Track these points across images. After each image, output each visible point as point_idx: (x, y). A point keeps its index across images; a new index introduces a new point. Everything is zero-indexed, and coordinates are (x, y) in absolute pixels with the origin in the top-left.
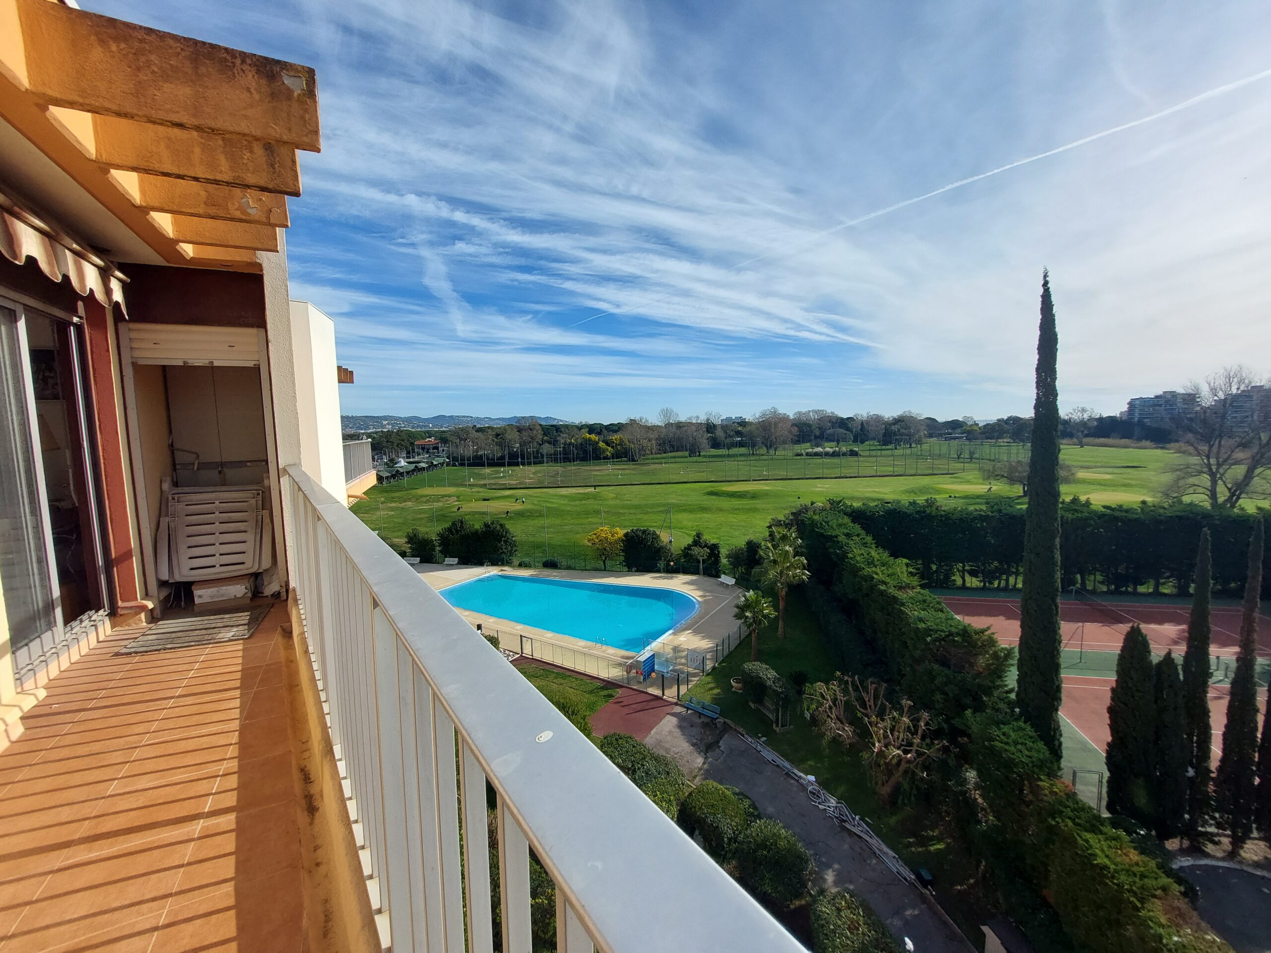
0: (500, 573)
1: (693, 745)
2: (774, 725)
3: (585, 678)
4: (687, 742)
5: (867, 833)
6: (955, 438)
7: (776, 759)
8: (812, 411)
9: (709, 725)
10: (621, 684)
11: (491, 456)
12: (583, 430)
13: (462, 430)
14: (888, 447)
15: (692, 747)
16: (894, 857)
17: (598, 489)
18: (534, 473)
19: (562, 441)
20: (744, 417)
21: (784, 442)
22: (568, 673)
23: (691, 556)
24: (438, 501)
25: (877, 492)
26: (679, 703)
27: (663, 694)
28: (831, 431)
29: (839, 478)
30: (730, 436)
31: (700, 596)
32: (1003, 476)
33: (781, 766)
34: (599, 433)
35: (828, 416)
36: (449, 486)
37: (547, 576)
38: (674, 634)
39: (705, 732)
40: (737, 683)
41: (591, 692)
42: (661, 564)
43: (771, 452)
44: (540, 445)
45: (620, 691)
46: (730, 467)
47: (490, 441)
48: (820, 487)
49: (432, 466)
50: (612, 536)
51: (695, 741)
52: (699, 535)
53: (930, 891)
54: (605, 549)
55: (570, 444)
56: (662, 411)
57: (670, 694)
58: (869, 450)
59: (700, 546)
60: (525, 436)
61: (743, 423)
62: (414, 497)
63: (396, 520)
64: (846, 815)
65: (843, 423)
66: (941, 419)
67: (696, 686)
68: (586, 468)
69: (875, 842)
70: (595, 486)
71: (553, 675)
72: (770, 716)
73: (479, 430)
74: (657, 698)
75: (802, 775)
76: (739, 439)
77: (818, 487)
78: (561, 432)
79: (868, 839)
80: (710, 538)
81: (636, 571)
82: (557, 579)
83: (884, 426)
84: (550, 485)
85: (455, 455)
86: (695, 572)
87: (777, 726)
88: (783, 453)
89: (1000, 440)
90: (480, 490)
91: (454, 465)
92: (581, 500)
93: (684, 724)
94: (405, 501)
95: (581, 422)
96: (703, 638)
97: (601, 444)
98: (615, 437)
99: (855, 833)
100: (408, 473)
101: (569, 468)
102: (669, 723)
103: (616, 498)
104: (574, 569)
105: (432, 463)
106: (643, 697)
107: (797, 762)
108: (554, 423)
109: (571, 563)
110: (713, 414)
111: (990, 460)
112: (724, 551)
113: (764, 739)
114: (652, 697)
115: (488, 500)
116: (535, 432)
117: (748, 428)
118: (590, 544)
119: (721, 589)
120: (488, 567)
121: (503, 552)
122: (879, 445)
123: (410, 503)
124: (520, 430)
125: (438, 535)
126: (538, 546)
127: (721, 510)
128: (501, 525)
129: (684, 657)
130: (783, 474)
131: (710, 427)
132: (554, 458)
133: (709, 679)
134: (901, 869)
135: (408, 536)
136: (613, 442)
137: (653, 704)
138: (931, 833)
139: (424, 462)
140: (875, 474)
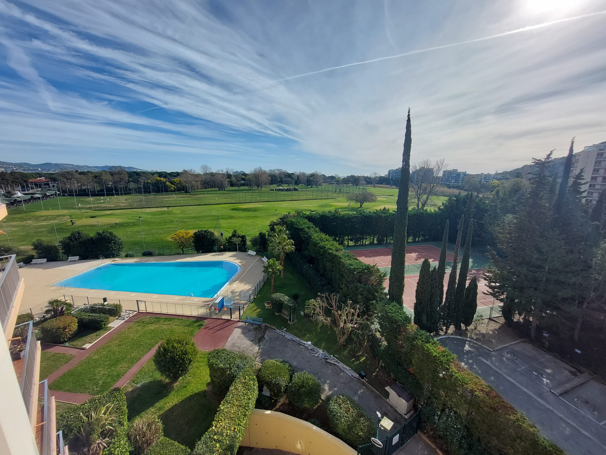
0: (113, 263)
1: (252, 341)
2: (289, 321)
3: (183, 318)
4: (249, 340)
5: (337, 362)
6: (332, 184)
7: (292, 338)
8: (277, 169)
9: (258, 328)
10: (206, 317)
11: (92, 190)
12: (155, 175)
13: (68, 173)
14: (308, 187)
15: (251, 343)
16: (350, 369)
17: (170, 208)
18: (125, 200)
19: (142, 181)
21: (266, 184)
22: (172, 317)
23: (232, 242)
24: (54, 219)
25: (308, 207)
26: (240, 320)
27: (231, 318)
28: (285, 179)
29: (291, 201)
30: (239, 181)
31: (239, 263)
32: (354, 199)
33: (295, 340)
34: (165, 177)
35: (283, 172)
36: (61, 209)
37: (147, 261)
38: (230, 284)
39: (256, 332)
40: (268, 304)
41: (189, 326)
42: (216, 248)
43: (259, 189)
44: (127, 183)
45: (206, 321)
46: (241, 196)
47: (90, 180)
48: (284, 205)
49: (45, 196)
50: (187, 235)
51: (252, 338)
52: (235, 231)
53: (365, 379)
54: (182, 242)
55: (148, 183)
56: (202, 166)
57: (235, 316)
58: (302, 188)
59: (236, 237)
60: (117, 178)
61: (245, 174)
62: (33, 217)
63: (20, 234)
64: (327, 356)
65: (290, 176)
66: (327, 175)
67: (247, 310)
68: (160, 197)
69: (341, 365)
70: (168, 207)
71: (163, 320)
72: (287, 317)
73: (81, 173)
74: (228, 320)
75: (305, 342)
76: (243, 182)
77: (283, 205)
78: (140, 175)
79: (338, 364)
80: (240, 232)
81: (202, 253)
82: (154, 262)
84: (138, 207)
85: (64, 189)
86: (235, 250)
87: (290, 321)
88: (265, 189)
89: (348, 185)
90: (88, 211)
91: (64, 195)
92: (159, 215)
93: (245, 331)
94: (25, 220)
95: (152, 171)
96: (246, 284)
97: (168, 183)
98: (176, 180)
99: (332, 363)
100: (25, 201)
101: (149, 197)
102: (237, 333)
103: (182, 213)
104: (163, 255)
105: (46, 194)
106: (219, 322)
107: (302, 337)
108: (134, 171)
109: (161, 251)
110: (230, 169)
111: (346, 193)
112: (248, 239)
113: (285, 329)
114: (225, 321)
115: (94, 217)
116: (123, 176)
117: (248, 177)
118: (173, 241)
119: (249, 257)
120: (103, 260)
121: (114, 250)
122: (305, 186)
123: (30, 221)
124: (112, 174)
125: (60, 242)
126: (136, 244)
127: (240, 218)
128: (111, 233)
129: (238, 295)
130: (267, 199)
131: (229, 176)
132: (139, 191)
133: (253, 305)
134: (353, 374)
135: (33, 244)
136: (175, 182)
137: (227, 324)
138: (359, 354)
139: (39, 194)
140: (305, 199)
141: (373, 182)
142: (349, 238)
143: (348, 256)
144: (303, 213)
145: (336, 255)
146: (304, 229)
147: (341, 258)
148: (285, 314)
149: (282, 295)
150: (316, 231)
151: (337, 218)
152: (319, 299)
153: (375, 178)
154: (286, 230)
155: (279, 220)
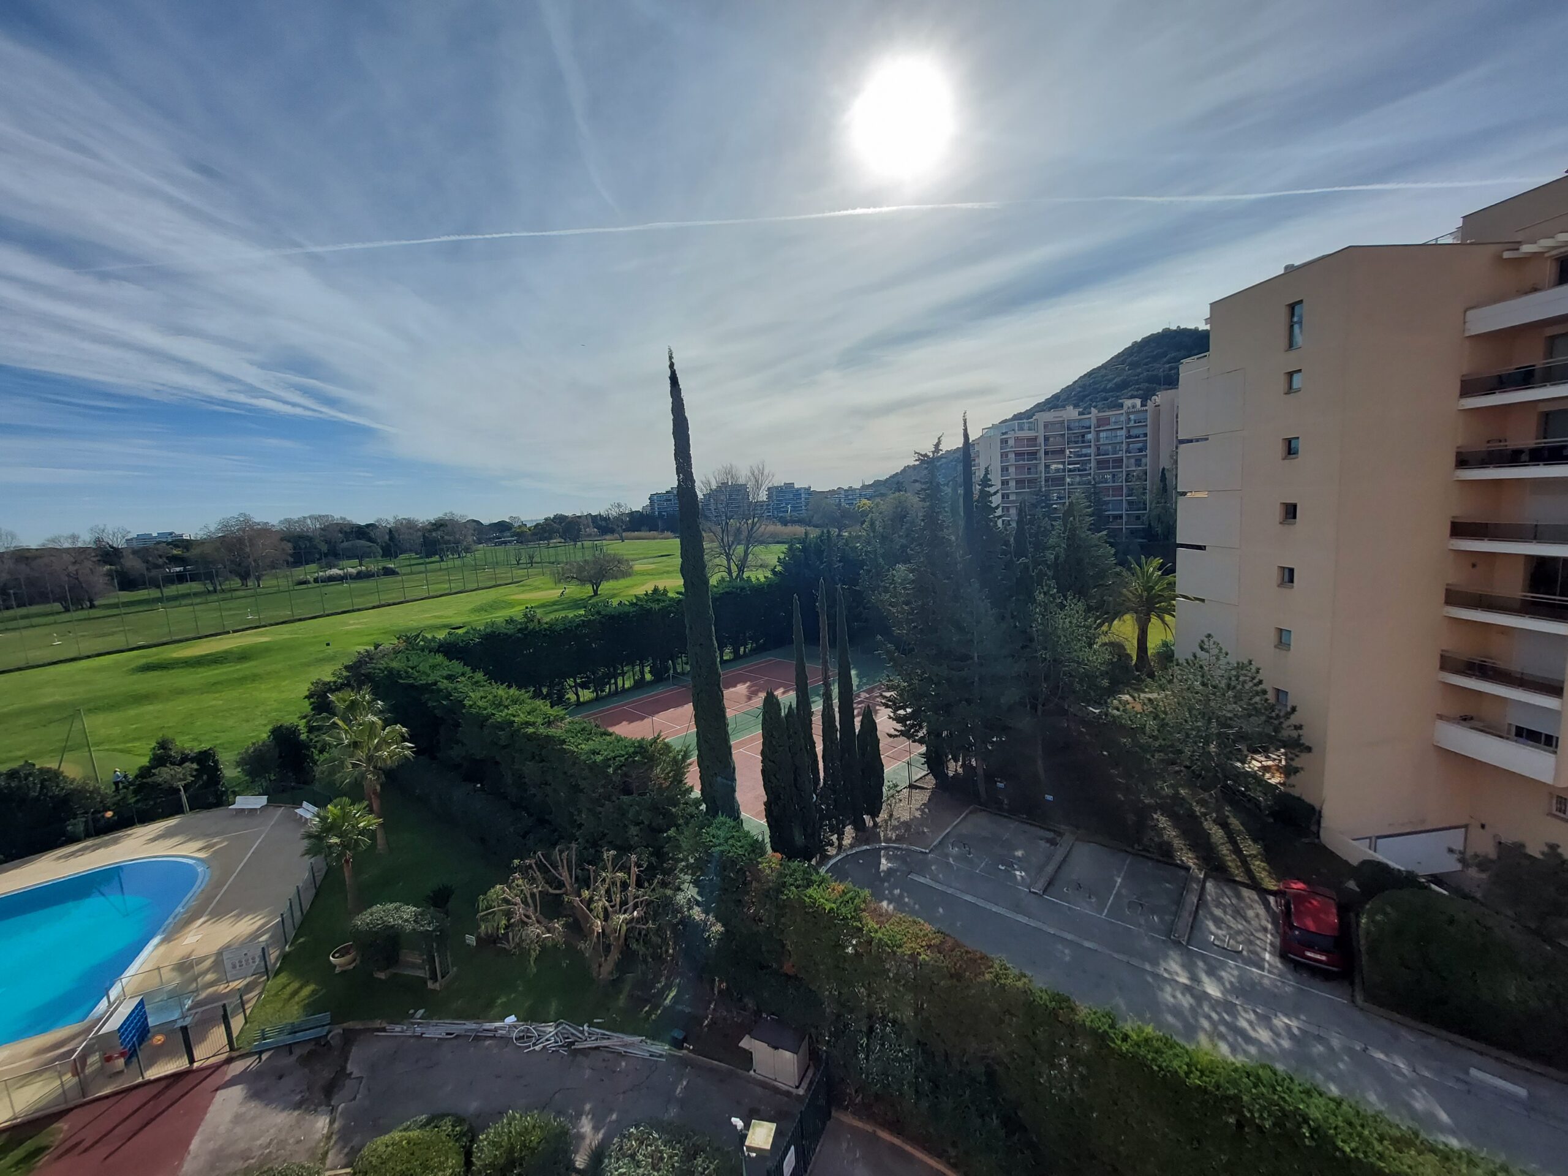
1: (297, 1106)
2: (431, 983)
4: (283, 1109)
5: (604, 1037)
6: (505, 543)
7: (450, 1028)
8: (310, 517)
9: (314, 1054)
10: (61, 1107)
14: (433, 559)
15: (296, 1113)
16: (642, 1041)
20: (177, 533)
21: (273, 566)
23: (155, 786)
25: (439, 617)
26: (235, 1054)
27: (192, 1061)
28: (346, 544)
29: (378, 607)
30: (157, 566)
31: (200, 850)
32: (573, 577)
33: (463, 1033)
35: (337, 524)
38: (166, 940)
39: (311, 1070)
40: (342, 956)
42: (76, 826)
43: (250, 584)
45: (62, 1125)
46: (179, 617)
48: (354, 624)
51: (298, 1097)
52: (163, 745)
53: (686, 1048)
57: (210, 1047)
58: (410, 565)
59: (173, 764)
61: (179, 543)
64: (573, 1034)
65: (362, 532)
66: (485, 521)
67: (260, 1005)
69: (616, 1040)
72: (419, 973)
74: (177, 1077)
75: (497, 1024)
76: (177, 569)
77: (350, 625)
79: (605, 1043)
80: (187, 743)
83: (420, 533)
86: (176, 809)
87: (436, 981)
88: (273, 582)
89: (552, 541)
93: (263, 1085)
96: (239, 917)
99: (590, 1048)
102: (226, 1107)
107: (483, 1011)
111: (549, 563)
112: (227, 757)
113: (421, 1011)
114: (165, 1083)
117: (196, 551)
119: (239, 821)
122: (421, 558)
127: (181, 692)
129: (209, 969)
130: (287, 613)
131: (107, 554)
133: (282, 979)
134: (653, 1049)
140: (427, 595)
141: (615, 527)
142: (578, 681)
143: (583, 729)
144: (424, 639)
145: (547, 736)
146: (435, 684)
147: (564, 742)
148: (414, 966)
149: (391, 906)
150: (477, 682)
151: (534, 634)
152: (518, 879)
153: (619, 518)
154: (374, 700)
155: (345, 674)
